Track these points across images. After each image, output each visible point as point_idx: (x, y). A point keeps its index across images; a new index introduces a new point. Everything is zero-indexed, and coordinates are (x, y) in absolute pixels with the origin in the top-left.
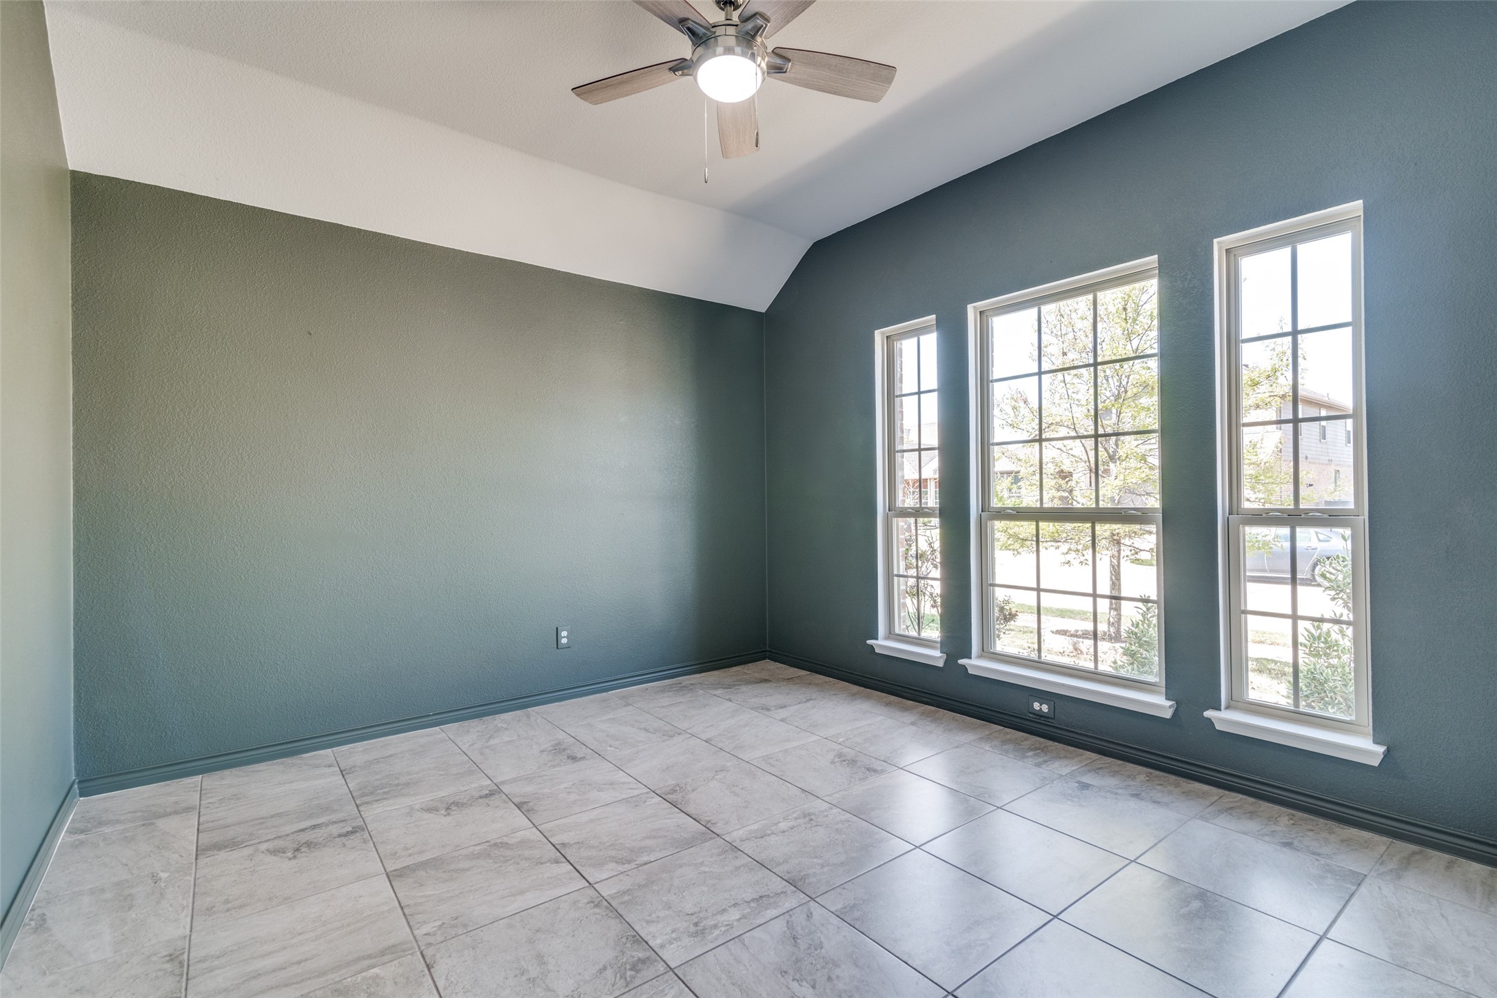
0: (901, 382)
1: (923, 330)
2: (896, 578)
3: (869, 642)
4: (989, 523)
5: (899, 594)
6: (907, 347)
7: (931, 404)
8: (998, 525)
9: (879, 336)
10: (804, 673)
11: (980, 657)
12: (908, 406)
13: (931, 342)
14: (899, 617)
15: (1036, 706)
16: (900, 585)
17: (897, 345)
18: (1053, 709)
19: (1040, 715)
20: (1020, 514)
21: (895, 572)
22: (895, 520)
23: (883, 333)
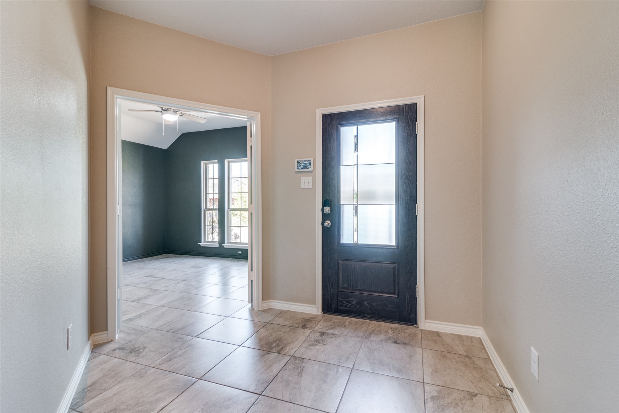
0: (209, 175)
1: (215, 163)
2: (207, 227)
3: (199, 244)
4: (230, 212)
5: (207, 231)
6: (210, 166)
7: (216, 182)
8: (232, 212)
9: (202, 163)
10: (179, 255)
11: (227, 244)
12: (210, 182)
13: (216, 166)
14: (207, 237)
15: (239, 252)
16: (208, 228)
17: (208, 165)
18: (242, 252)
19: (240, 254)
20: (237, 210)
21: (206, 225)
22: (206, 211)
23: (204, 162)
